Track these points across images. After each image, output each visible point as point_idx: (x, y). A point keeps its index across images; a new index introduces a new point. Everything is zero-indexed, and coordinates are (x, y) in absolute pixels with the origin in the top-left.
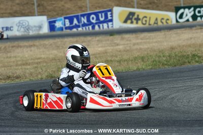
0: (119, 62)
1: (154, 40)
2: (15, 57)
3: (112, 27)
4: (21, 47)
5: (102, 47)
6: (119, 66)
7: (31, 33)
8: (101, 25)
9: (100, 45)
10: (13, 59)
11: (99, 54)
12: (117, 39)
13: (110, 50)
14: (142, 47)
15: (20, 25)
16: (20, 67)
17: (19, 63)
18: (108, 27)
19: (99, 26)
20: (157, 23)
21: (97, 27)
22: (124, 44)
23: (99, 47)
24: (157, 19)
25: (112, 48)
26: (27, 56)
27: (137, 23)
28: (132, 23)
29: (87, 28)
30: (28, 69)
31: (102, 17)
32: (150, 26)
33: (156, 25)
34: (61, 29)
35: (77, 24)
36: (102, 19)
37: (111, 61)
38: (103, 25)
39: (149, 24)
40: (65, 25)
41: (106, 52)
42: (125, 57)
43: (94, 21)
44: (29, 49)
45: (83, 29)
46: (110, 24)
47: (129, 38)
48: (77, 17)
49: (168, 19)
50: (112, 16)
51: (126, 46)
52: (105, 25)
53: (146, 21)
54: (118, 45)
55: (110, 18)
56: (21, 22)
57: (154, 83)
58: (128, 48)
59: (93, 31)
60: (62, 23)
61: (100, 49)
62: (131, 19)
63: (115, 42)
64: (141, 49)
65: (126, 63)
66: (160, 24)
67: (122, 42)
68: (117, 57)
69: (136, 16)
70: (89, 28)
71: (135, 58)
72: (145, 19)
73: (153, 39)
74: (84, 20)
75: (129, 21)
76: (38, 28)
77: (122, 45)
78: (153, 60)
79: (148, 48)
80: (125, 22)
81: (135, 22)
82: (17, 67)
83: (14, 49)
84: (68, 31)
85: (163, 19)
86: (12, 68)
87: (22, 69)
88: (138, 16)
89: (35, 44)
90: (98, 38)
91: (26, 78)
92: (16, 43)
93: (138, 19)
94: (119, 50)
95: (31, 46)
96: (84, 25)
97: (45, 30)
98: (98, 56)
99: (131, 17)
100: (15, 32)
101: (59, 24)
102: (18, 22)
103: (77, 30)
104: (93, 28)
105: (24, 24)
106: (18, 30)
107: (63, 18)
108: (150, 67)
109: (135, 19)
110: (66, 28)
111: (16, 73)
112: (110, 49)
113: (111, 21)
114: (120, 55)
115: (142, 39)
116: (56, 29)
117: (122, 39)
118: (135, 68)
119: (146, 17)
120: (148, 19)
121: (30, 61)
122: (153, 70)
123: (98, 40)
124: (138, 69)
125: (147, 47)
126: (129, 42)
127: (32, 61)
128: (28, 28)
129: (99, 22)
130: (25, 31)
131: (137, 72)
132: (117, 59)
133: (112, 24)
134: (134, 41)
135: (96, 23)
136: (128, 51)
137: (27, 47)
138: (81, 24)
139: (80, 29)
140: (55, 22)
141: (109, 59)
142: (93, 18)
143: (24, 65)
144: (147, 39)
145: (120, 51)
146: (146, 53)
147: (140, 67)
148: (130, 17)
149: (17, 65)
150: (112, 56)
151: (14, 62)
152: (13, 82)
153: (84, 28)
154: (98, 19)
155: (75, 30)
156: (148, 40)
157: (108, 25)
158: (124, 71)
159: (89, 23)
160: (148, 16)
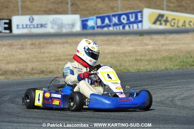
0: (148, 61)
1: (182, 42)
2: (49, 53)
3: (142, 28)
4: (54, 43)
5: (132, 46)
6: (148, 65)
7: (64, 31)
8: (131, 25)
9: (130, 45)
10: (47, 55)
11: (129, 53)
12: (146, 39)
13: (140, 50)
14: (170, 47)
15: (54, 22)
16: (53, 63)
17: (53, 58)
18: (138, 27)
19: (129, 27)
20: (185, 26)
21: (127, 27)
23: (129, 46)
24: (185, 22)
25: (141, 47)
26: (60, 52)
27: (166, 24)
28: (161, 24)
29: (118, 27)
30: (60, 64)
31: (132, 18)
32: (178, 28)
34: (93, 28)
35: (109, 23)
36: (132, 20)
37: (140, 60)
38: (133, 26)
39: (178, 26)
40: (96, 24)
41: (135, 51)
42: (154, 57)
43: (125, 21)
44: (62, 46)
45: (113, 28)
46: (140, 24)
47: (158, 38)
48: (109, 17)
50: (142, 18)
51: (154, 46)
52: (135, 26)
53: (174, 23)
54: (147, 45)
55: (139, 19)
56: (55, 20)
57: (181, 82)
58: (157, 48)
59: (124, 31)
60: (94, 22)
61: (130, 48)
62: (160, 21)
63: (145, 41)
64: (169, 50)
65: (154, 62)
66: (188, 26)
67: (151, 43)
68: (146, 56)
69: (165, 18)
70: (119, 28)
71: (164, 58)
72: (173, 21)
73: (181, 40)
74: (115, 20)
75: (158, 23)
76: (71, 26)
77: (151, 45)
78: (180, 60)
79: (176, 49)
80: (155, 23)
81: (163, 23)
82: (51, 63)
83: (47, 45)
84: (100, 30)
85: (190, 22)
86: (46, 63)
87: (55, 64)
88: (167, 18)
89: (68, 41)
90: (128, 38)
91: (59, 73)
92: (50, 40)
93: (166, 21)
94: (148, 49)
95: (63, 43)
96: (115, 25)
97: (78, 28)
98: (128, 55)
100: (49, 29)
101: (91, 23)
102: (52, 20)
103: (108, 29)
104: (124, 27)
105: (58, 21)
106: (52, 28)
107: (94, 17)
108: (178, 67)
109: (164, 21)
110: (98, 27)
111: (50, 68)
112: (139, 48)
113: (141, 21)
114: (149, 55)
115: (170, 40)
116: (88, 27)
117: (152, 39)
118: (164, 68)
119: (174, 19)
120: (176, 21)
121: (63, 58)
122: (180, 71)
123: (128, 40)
124: (166, 69)
125: (174, 48)
126: (157, 43)
127: (65, 57)
128: (61, 26)
129: (130, 23)
130: (58, 29)
131: (165, 71)
132: (146, 58)
133: (142, 25)
134: (163, 42)
135: (127, 24)
136: (156, 51)
137: (60, 43)
138: (112, 24)
139: (111, 28)
140: (87, 21)
141: (139, 58)
143: (57, 60)
144: (175, 40)
145: (149, 51)
146: (174, 53)
147: (168, 67)
148: (159, 19)
149: (50, 61)
150: (141, 56)
151: (47, 57)
152: (46, 77)
153: (115, 28)
154: (128, 19)
155: (106, 29)
156: (176, 42)
157: (138, 25)
158: (153, 70)
159: (120, 23)
160: (177, 19)
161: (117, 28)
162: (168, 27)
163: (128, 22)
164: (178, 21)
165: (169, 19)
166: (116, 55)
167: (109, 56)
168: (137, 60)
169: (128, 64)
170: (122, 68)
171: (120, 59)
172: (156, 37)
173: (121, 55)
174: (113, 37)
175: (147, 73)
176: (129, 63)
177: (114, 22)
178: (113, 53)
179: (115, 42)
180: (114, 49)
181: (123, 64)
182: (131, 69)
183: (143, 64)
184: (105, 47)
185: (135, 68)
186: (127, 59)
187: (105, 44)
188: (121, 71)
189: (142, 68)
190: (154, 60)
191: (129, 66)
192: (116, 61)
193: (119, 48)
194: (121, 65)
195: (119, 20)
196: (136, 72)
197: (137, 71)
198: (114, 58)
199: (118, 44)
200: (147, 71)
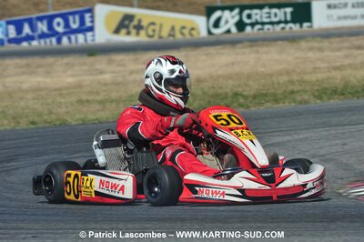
0: (102, 102)
3: (93, 40)
5: (72, 76)
6: (102, 110)
8: (73, 37)
9: (69, 73)
11: (67, 88)
12: (100, 62)
13: (88, 82)
18: (86, 40)
19: (69, 39)
20: (173, 36)
21: (65, 40)
22: (114, 72)
23: (69, 76)
24: (173, 29)
25: (91, 77)
27: (138, 34)
28: (128, 33)
29: (48, 40)
31: (74, 22)
32: (161, 40)
33: (171, 38)
34: (1, 42)
35: (30, 33)
36: (75, 26)
37: (88, 101)
38: (76, 38)
39: (160, 37)
40: (7, 35)
41: (79, 86)
42: (114, 95)
43: (60, 29)
45: (39, 43)
46: (89, 34)
47: (122, 60)
48: (30, 22)
49: (193, 29)
50: (92, 21)
51: (116, 75)
52: (81, 37)
53: (154, 31)
54: (102, 72)
55: (88, 24)
58: (120, 79)
59: (59, 47)
60: (3, 32)
61: (70, 80)
62: (127, 27)
63: (98, 67)
65: (114, 105)
66: (178, 36)
67: (110, 68)
68: (98, 93)
69: (135, 22)
70: (51, 42)
71: (132, 98)
72: (152, 27)
74: (43, 27)
75: (124, 31)
77: (110, 72)
80: (117, 31)
81: (134, 31)
84: (14, 47)
85: (184, 28)
88: (140, 21)
90: (66, 60)
93: (139, 28)
94: (103, 81)
96: (43, 36)
98: (65, 92)
99: (127, 22)
103: (30, 44)
104: (59, 41)
107: (3, 22)
109: (135, 27)
110: (10, 41)
112: (87, 79)
113: (91, 29)
114: (105, 91)
117: (110, 62)
119: (153, 24)
120: (157, 28)
123: (66, 64)
126: (121, 68)
129: (70, 32)
132: (98, 98)
133: (93, 36)
134: (132, 67)
135: (64, 34)
136: (118, 84)
138: (36, 34)
139: (35, 43)
141: (84, 97)
142: (59, 24)
145: (105, 84)
148: (125, 24)
150: (90, 93)
153: (42, 41)
154: (67, 25)
155: (25, 44)
157: (85, 35)
158: (111, 120)
159: (52, 33)
160: (158, 22)
161: (45, 43)
162: (142, 38)
163: (67, 30)
164: (161, 26)
165: (144, 23)
166: (43, 93)
167: (30, 96)
168: (80, 102)
169: (64, 110)
170: (53, 117)
171: (50, 101)
172: (118, 57)
173: (53, 93)
174: (37, 60)
175: (100, 125)
176: (67, 107)
177: (39, 32)
178: (37, 89)
179: (40, 70)
180: (39, 83)
181: (54, 111)
182: (69, 120)
183: (92, 109)
184: (23, 78)
185: (78, 116)
186: (63, 100)
187: (23, 73)
188: (50, 123)
189: (91, 117)
190: (112, 101)
191: (67, 113)
192: (42, 104)
193: (48, 80)
194: (51, 113)
195: (50, 27)
196: (79, 125)
197: (81, 122)
198: (38, 99)
199: (48, 73)
200: (100, 122)
